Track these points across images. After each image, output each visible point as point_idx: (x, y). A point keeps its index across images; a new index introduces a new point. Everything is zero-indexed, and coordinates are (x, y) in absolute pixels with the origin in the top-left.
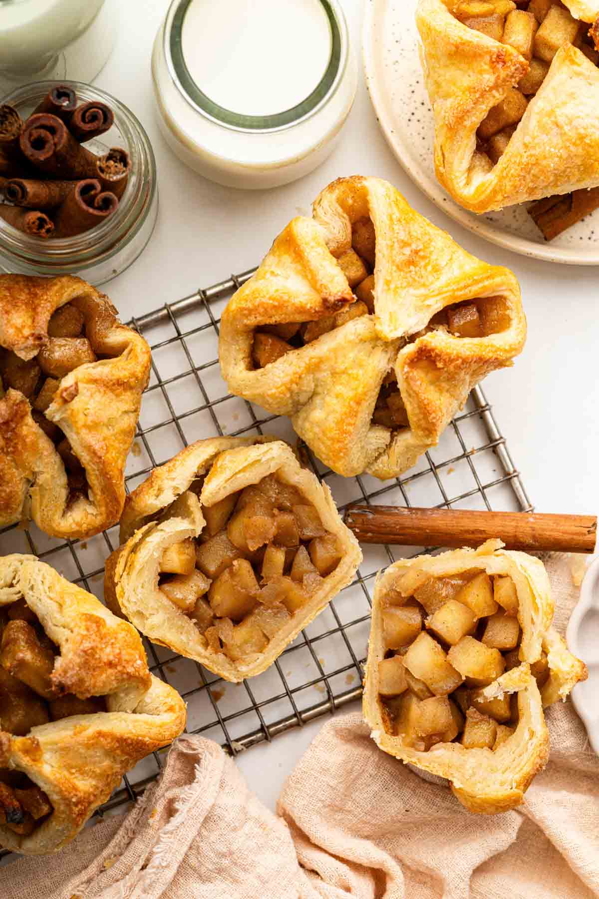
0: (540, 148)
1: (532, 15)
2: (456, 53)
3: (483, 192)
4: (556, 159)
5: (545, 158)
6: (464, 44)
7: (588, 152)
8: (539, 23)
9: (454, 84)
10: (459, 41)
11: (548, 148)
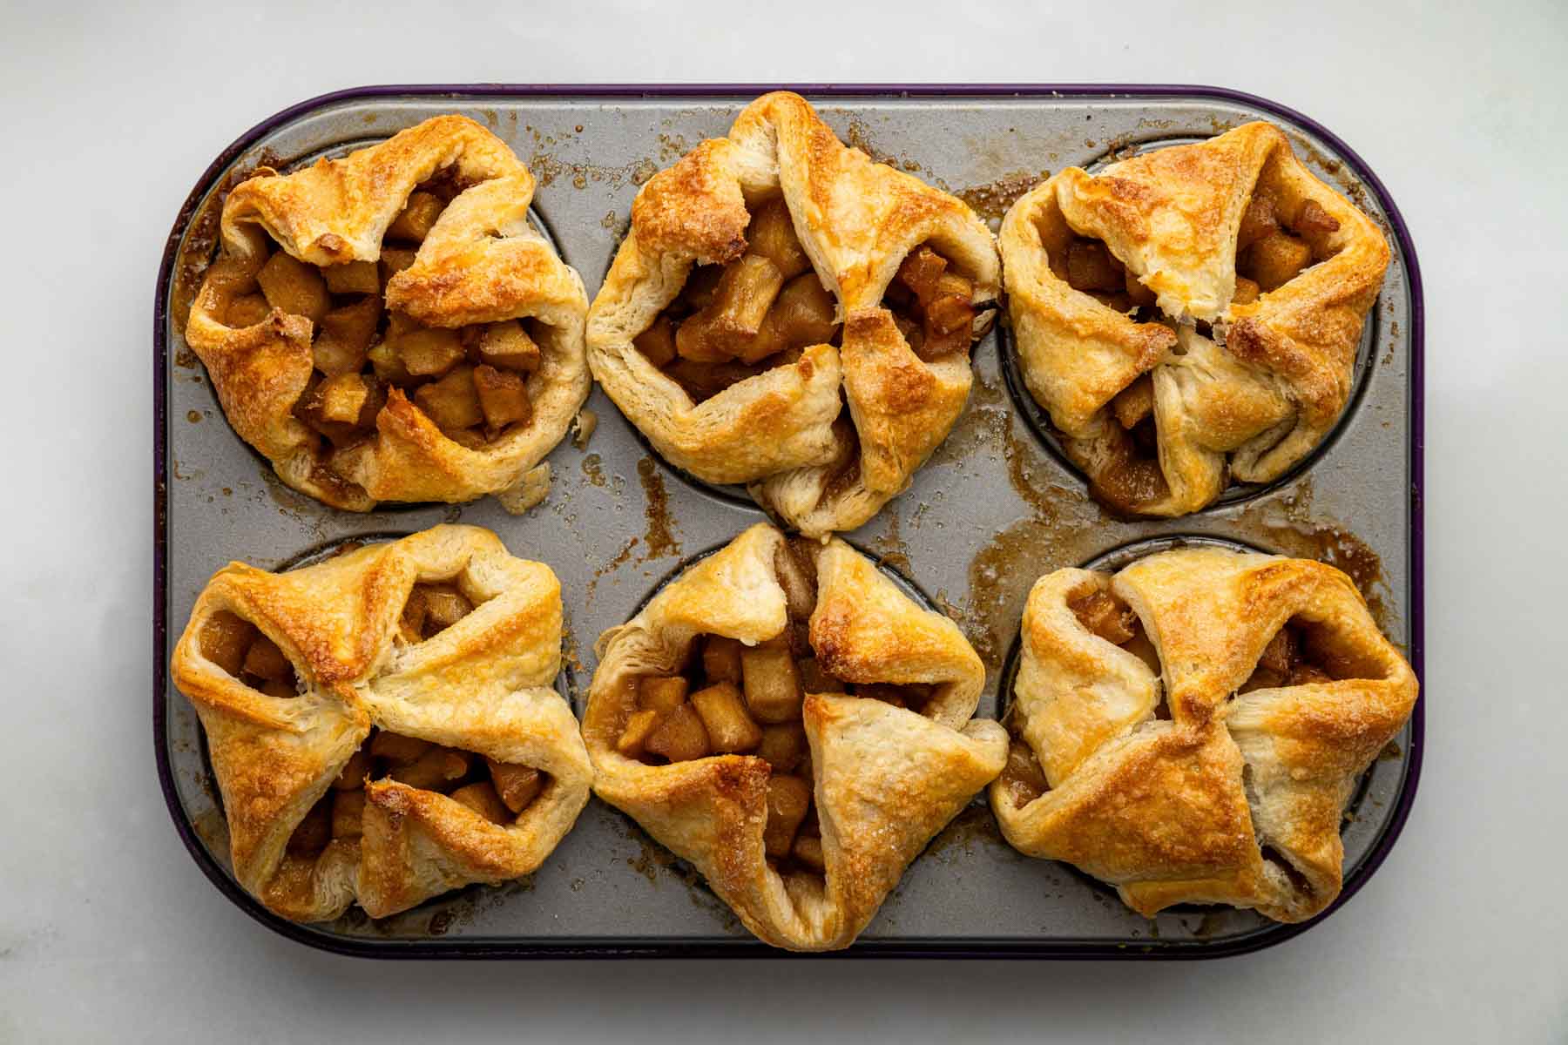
0: (866, 840)
1: (722, 686)
2: (673, 807)
3: (836, 930)
4: (893, 837)
5: (879, 846)
6: (673, 794)
7: (923, 802)
8: (740, 686)
9: (700, 838)
10: (666, 795)
11: (874, 834)
